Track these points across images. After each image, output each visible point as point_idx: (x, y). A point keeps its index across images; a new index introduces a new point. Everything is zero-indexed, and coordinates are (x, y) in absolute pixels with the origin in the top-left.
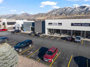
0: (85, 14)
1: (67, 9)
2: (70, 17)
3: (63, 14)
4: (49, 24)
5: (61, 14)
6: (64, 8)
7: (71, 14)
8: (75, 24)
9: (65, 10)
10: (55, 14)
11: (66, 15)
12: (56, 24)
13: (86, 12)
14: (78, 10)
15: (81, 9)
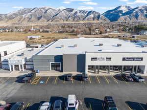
0: (74, 20)
1: (47, 10)
2: (54, 23)
3: (42, 18)
4: (92, 59)
5: (39, 18)
6: (43, 8)
8: (127, 58)
9: (45, 12)
11: (48, 20)
12: (103, 59)
13: (74, 18)
14: (64, 14)
15: (68, 13)
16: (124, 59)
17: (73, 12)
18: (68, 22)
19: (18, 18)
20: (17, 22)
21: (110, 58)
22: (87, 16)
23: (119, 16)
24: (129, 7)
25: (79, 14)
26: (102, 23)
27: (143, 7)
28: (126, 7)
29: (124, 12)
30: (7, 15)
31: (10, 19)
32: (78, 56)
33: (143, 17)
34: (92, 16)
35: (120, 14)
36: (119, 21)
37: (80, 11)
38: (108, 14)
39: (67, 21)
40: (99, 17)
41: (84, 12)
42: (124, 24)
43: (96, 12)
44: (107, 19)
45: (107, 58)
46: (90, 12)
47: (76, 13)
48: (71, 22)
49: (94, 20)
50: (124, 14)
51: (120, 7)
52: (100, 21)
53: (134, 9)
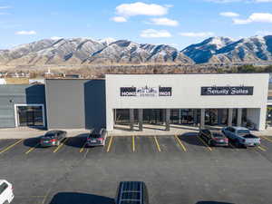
0: (130, 60)
1: (82, 44)
3: (73, 57)
4: (123, 90)
5: (67, 58)
6: (75, 41)
7: (98, 60)
8: (213, 88)
9: (80, 47)
10: (47, 56)
11: (84, 61)
12: (152, 91)
13: (131, 57)
14: (112, 50)
15: (119, 48)
16: (205, 91)
17: (130, 47)
18: (119, 65)
19: (28, 57)
20: (25, 63)
21: (169, 90)
22: (154, 53)
23: (211, 55)
24: (227, 39)
25: (139, 50)
26: (180, 65)
27: (251, 40)
28: (222, 39)
29: (218, 48)
30: (8, 51)
31: (14, 58)
32: (85, 84)
33: (252, 56)
34: (163, 53)
35: (213, 52)
36: (210, 62)
37: (142, 46)
38: (191, 50)
39: (118, 62)
40: (174, 56)
41: (148, 47)
42: (219, 67)
43: (169, 48)
44: (190, 60)
45: (162, 90)
46: (159, 47)
47: (134, 49)
48: (125, 65)
49: (166, 61)
50: (218, 52)
51: (211, 39)
52: (178, 62)
53: (236, 43)
